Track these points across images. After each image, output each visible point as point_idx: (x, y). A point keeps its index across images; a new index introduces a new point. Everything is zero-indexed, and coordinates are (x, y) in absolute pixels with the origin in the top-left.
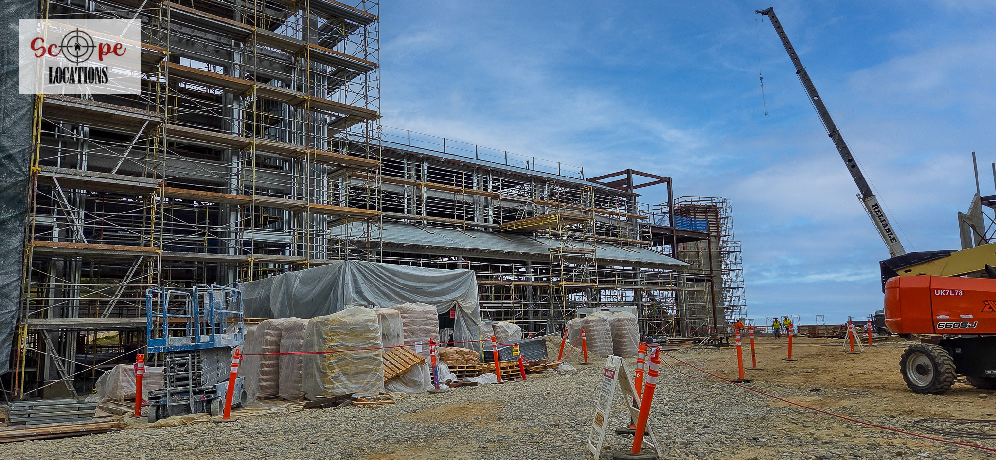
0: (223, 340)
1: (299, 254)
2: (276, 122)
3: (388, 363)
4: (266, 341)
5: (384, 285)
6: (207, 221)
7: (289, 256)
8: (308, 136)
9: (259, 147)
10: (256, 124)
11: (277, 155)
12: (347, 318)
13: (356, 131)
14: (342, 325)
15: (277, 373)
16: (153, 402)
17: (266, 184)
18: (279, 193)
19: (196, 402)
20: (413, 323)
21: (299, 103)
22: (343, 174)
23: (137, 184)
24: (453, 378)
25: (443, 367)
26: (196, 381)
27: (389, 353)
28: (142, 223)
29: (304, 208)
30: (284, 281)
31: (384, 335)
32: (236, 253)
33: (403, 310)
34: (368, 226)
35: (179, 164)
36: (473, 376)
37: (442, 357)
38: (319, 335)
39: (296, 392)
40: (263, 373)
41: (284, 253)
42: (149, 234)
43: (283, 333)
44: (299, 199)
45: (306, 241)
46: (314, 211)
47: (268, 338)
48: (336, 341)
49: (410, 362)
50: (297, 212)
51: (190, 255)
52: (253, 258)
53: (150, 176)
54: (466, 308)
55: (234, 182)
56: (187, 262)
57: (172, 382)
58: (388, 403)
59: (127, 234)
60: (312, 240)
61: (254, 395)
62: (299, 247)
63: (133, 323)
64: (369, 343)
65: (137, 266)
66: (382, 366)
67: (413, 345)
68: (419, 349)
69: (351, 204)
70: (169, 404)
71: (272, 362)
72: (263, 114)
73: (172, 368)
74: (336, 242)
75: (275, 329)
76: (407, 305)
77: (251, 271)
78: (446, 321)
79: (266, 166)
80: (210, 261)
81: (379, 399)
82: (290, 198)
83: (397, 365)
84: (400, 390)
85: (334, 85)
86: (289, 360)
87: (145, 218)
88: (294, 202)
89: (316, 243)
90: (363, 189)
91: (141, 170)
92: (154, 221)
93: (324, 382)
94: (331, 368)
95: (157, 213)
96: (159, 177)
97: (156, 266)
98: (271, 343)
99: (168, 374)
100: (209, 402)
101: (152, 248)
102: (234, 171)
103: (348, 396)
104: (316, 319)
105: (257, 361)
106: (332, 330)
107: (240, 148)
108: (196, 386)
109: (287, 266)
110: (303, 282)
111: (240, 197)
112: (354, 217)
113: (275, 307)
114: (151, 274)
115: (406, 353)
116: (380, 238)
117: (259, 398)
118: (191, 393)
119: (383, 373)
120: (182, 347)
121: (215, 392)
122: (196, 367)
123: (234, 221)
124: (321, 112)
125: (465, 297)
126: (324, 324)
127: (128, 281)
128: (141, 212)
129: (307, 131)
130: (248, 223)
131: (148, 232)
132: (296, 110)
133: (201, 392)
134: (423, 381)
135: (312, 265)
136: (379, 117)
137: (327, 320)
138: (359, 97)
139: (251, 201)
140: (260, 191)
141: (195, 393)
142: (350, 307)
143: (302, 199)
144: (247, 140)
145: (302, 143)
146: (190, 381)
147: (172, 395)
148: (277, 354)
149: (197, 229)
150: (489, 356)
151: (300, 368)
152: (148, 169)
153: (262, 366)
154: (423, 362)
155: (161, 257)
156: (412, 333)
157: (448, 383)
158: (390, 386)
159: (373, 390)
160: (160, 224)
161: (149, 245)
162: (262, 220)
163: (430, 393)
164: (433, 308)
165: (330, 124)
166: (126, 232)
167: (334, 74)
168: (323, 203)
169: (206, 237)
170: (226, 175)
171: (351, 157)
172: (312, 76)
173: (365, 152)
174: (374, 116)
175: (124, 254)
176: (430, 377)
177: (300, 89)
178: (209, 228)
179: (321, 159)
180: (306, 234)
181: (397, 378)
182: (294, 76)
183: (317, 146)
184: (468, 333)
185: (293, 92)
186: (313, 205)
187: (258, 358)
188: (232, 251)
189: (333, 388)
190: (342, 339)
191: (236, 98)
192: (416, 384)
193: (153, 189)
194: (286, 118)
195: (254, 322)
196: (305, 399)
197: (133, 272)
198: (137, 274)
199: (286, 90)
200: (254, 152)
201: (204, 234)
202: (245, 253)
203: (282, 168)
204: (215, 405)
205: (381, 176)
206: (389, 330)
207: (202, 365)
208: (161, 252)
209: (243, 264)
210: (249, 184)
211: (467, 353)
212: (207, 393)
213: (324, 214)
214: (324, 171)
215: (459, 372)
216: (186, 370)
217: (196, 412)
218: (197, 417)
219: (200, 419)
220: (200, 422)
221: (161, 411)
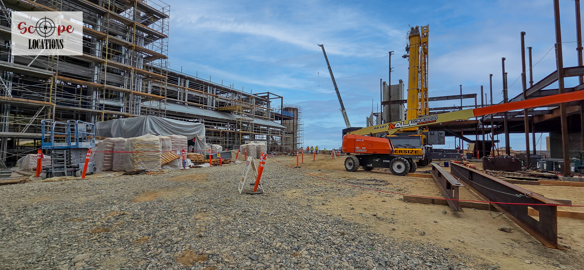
0: (84, 145)
1: (127, 112)
2: (118, 54)
3: (164, 158)
4: (107, 147)
5: (164, 127)
6: (81, 93)
7: (121, 112)
8: (133, 62)
9: (108, 64)
10: (107, 53)
11: (118, 68)
12: (145, 139)
13: (156, 63)
14: (142, 141)
15: (112, 160)
16: (45, 171)
17: (111, 80)
18: (118, 85)
19: (68, 171)
20: (176, 143)
21: (130, 47)
22: (149, 80)
23: (42, 73)
24: (192, 164)
25: (189, 161)
26: (68, 162)
27: (165, 154)
28: (45, 91)
29: (130, 93)
30: (118, 122)
31: (162, 147)
32: (96, 109)
33: (172, 137)
34: (160, 103)
35: (67, 66)
36: (201, 164)
37: (188, 157)
38: (132, 145)
39: (120, 168)
40: (105, 160)
41: (119, 111)
42: (49, 96)
43: (115, 144)
44: (128, 88)
45: (131, 107)
46: (134, 94)
47: (108, 145)
48: (139, 148)
49: (173, 158)
50: (127, 94)
51: (71, 108)
52: (104, 111)
53: (50, 70)
54: (200, 138)
55: (96, 78)
56: (70, 111)
57: (56, 162)
58: (161, 174)
59: (37, 95)
60: (133, 106)
61: (100, 169)
62: (127, 109)
63: (39, 136)
64: (155, 150)
65: (41, 110)
66: (161, 159)
67: (176, 151)
68: (178, 153)
69: (152, 93)
70: (53, 172)
71: (110, 156)
72: (112, 50)
73: (56, 156)
74: (145, 108)
75: (112, 142)
76: (174, 135)
77: (103, 117)
78: (191, 143)
79: (112, 73)
80: (81, 112)
81: (158, 172)
82: (123, 87)
83: (168, 159)
84: (168, 169)
85: (147, 42)
86: (118, 155)
87: (47, 89)
88: (125, 89)
89: (136, 108)
90: (158, 87)
91: (45, 67)
92: (51, 91)
93: (133, 165)
94: (137, 159)
95: (53, 87)
96: (54, 71)
97: (52, 111)
98: (109, 148)
99: (53, 159)
100: (75, 171)
101: (50, 103)
102: (96, 73)
103: (144, 170)
104: (131, 139)
105: (102, 155)
106: (138, 143)
107: (99, 63)
108: (68, 164)
109: (121, 116)
110: (127, 123)
111: (98, 84)
112: (154, 99)
113: (113, 133)
114: (49, 114)
115: (172, 154)
116: (165, 108)
117: (103, 170)
118: (65, 167)
119: (161, 161)
120: (61, 147)
121: (78, 167)
122: (68, 156)
123: (95, 95)
124: (140, 53)
125: (200, 134)
126: (134, 141)
127: (36, 117)
128: (45, 86)
129: (133, 59)
130: (102, 96)
131: (48, 96)
132: (128, 50)
133: (71, 167)
134: (178, 165)
135: (133, 117)
136: (167, 58)
137: (136, 139)
138: (158, 49)
139: (104, 87)
140: (108, 83)
141: (67, 167)
142: (148, 135)
143: (129, 89)
144: (103, 60)
145: (130, 65)
146: (65, 162)
147: (55, 168)
148: (112, 152)
149: (76, 97)
150: (208, 157)
151: (123, 159)
152: (49, 66)
153: (105, 157)
154: (179, 158)
155: (55, 107)
156: (176, 147)
157: (190, 166)
158: (164, 167)
159: (156, 168)
160: (55, 92)
161: (49, 101)
162: (109, 96)
163: (181, 170)
164: (186, 137)
165: (144, 58)
166: (36, 94)
167: (147, 37)
168: (140, 91)
169: (80, 100)
170: (92, 74)
171: (154, 74)
172: (137, 36)
173: (160, 72)
174: (165, 57)
175: (34, 104)
176: (182, 164)
177: (130, 41)
178: (82, 97)
179: (139, 73)
180: (131, 104)
181: (167, 164)
182: (128, 35)
183: (138, 67)
184: (200, 148)
185: (127, 42)
186: (134, 92)
187: (103, 154)
188: (94, 108)
189: (137, 167)
190: (142, 147)
191: (98, 40)
192: (176, 166)
193: (51, 76)
194: (123, 52)
195: (102, 139)
196: (125, 171)
197: (39, 113)
198: (41, 114)
199: (124, 41)
200: (106, 66)
201: (79, 99)
202: (100, 109)
203: (120, 74)
204: (78, 173)
205: (167, 83)
206: (165, 145)
207: (71, 155)
208: (55, 105)
209: (99, 114)
210: (104, 79)
211: (199, 155)
212: (74, 167)
213: (139, 96)
214: (141, 78)
215: (195, 162)
216: (63, 157)
217: (68, 175)
218: (68, 177)
219: (70, 179)
220: (69, 180)
221: (49, 174)
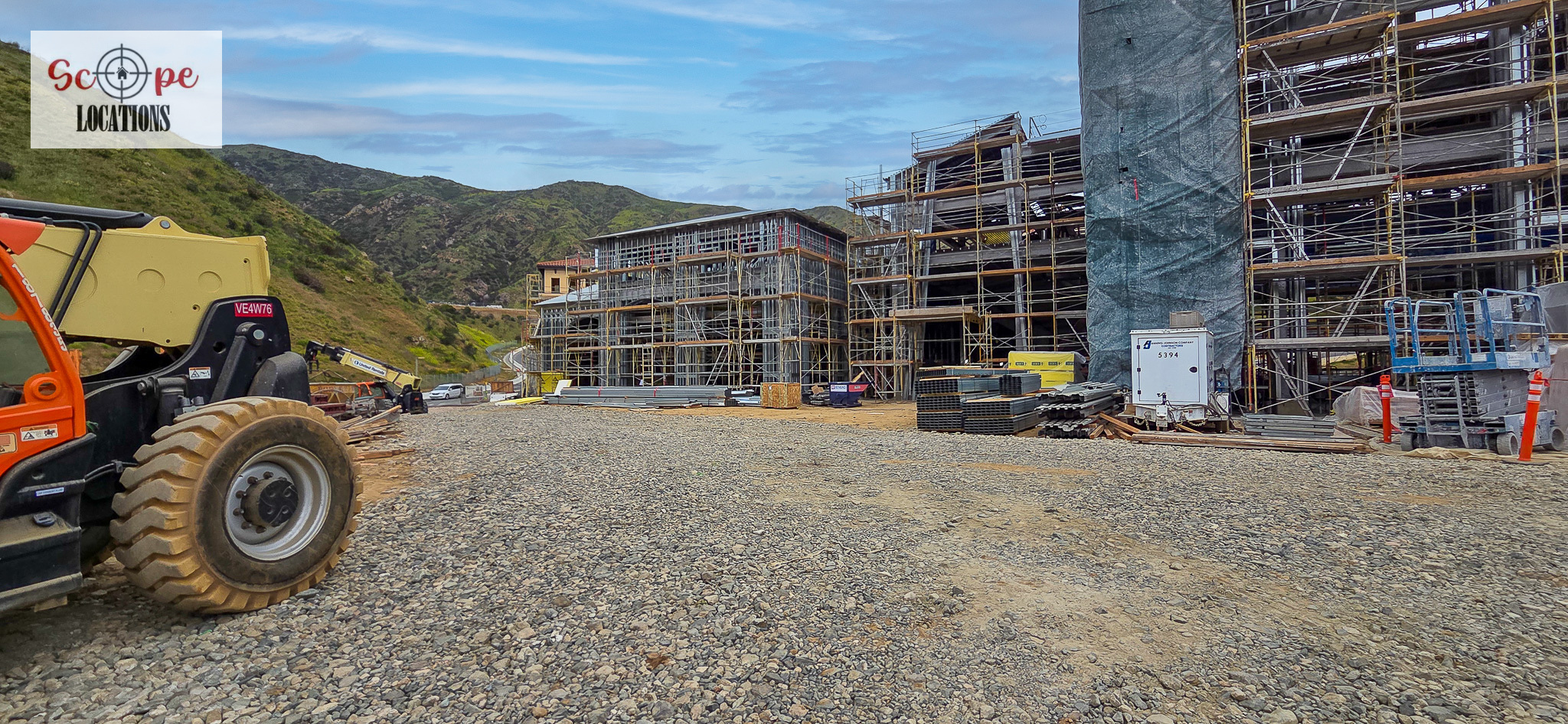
0: (1511, 359)
6: (1474, 210)
10: (1556, 55)
16: (1407, 429)
19: (1470, 435)
23: (1364, 185)
26: (1469, 410)
28: (1375, 228)
32: (1528, 247)
42: (1386, 240)
51: (1448, 257)
52: (1561, 249)
53: (1381, 171)
55: (1518, 149)
56: (1444, 267)
57: (1433, 408)
59: (1356, 244)
63: (1373, 342)
65: (1372, 278)
70: (1428, 433)
73: (1430, 391)
77: (1561, 269)
80: (1483, 262)
87: (1377, 222)
91: (1367, 168)
92: (1391, 223)
95: (1394, 213)
96: (1393, 170)
97: (1398, 276)
99: (1424, 399)
100: (1493, 437)
101: (1391, 255)
102: (1518, 133)
107: (1526, 99)
108: (1470, 416)
111: (1530, 168)
114: (1391, 285)
118: (1462, 423)
120: (1443, 367)
121: (1502, 426)
122: (1467, 392)
123: (1522, 203)
127: (1362, 295)
128: (1373, 215)
130: (1548, 202)
131: (1384, 238)
133: (1478, 423)
139: (1553, 170)
141: (1468, 424)
144: (1540, 83)
146: (1460, 409)
147: (1433, 423)
149: (1457, 223)
152: (1377, 163)
155: (1404, 265)
160: (1400, 226)
161: (1386, 253)
166: (1355, 241)
169: (1474, 231)
170: (1502, 143)
175: (1354, 266)
178: (1477, 219)
188: (1521, 245)
191: (1514, 31)
193: (1386, 187)
197: (1367, 286)
198: (1373, 287)
200: (1554, 98)
201: (1470, 228)
202: (1547, 244)
204: (1503, 441)
207: (1477, 390)
208: (1404, 258)
209: (1544, 260)
210: (1550, 145)
212: (1488, 425)
216: (1452, 395)
217: (1473, 447)
218: (1474, 452)
219: (1480, 456)
220: (1480, 460)
221: (1418, 439)
